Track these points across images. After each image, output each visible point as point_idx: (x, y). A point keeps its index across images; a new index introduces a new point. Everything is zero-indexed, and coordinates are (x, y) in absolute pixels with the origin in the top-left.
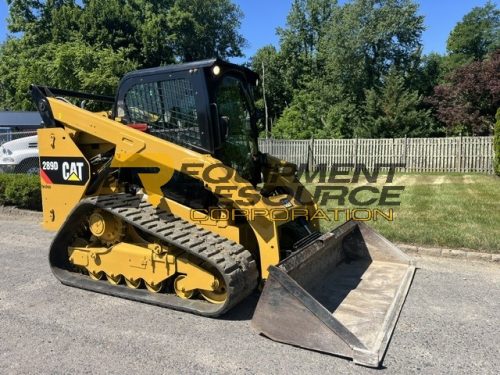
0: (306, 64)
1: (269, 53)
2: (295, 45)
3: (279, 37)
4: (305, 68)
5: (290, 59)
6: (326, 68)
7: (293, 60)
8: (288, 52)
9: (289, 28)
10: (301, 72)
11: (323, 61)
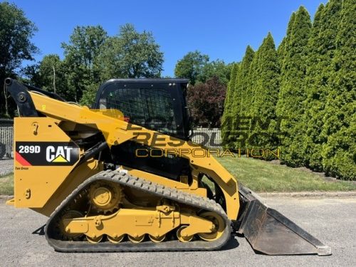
0: (86, 73)
1: (56, 60)
2: (76, 58)
3: (64, 50)
4: (85, 75)
5: (73, 67)
6: (101, 77)
7: (75, 69)
8: (71, 62)
9: (72, 45)
10: (81, 77)
11: (98, 72)
